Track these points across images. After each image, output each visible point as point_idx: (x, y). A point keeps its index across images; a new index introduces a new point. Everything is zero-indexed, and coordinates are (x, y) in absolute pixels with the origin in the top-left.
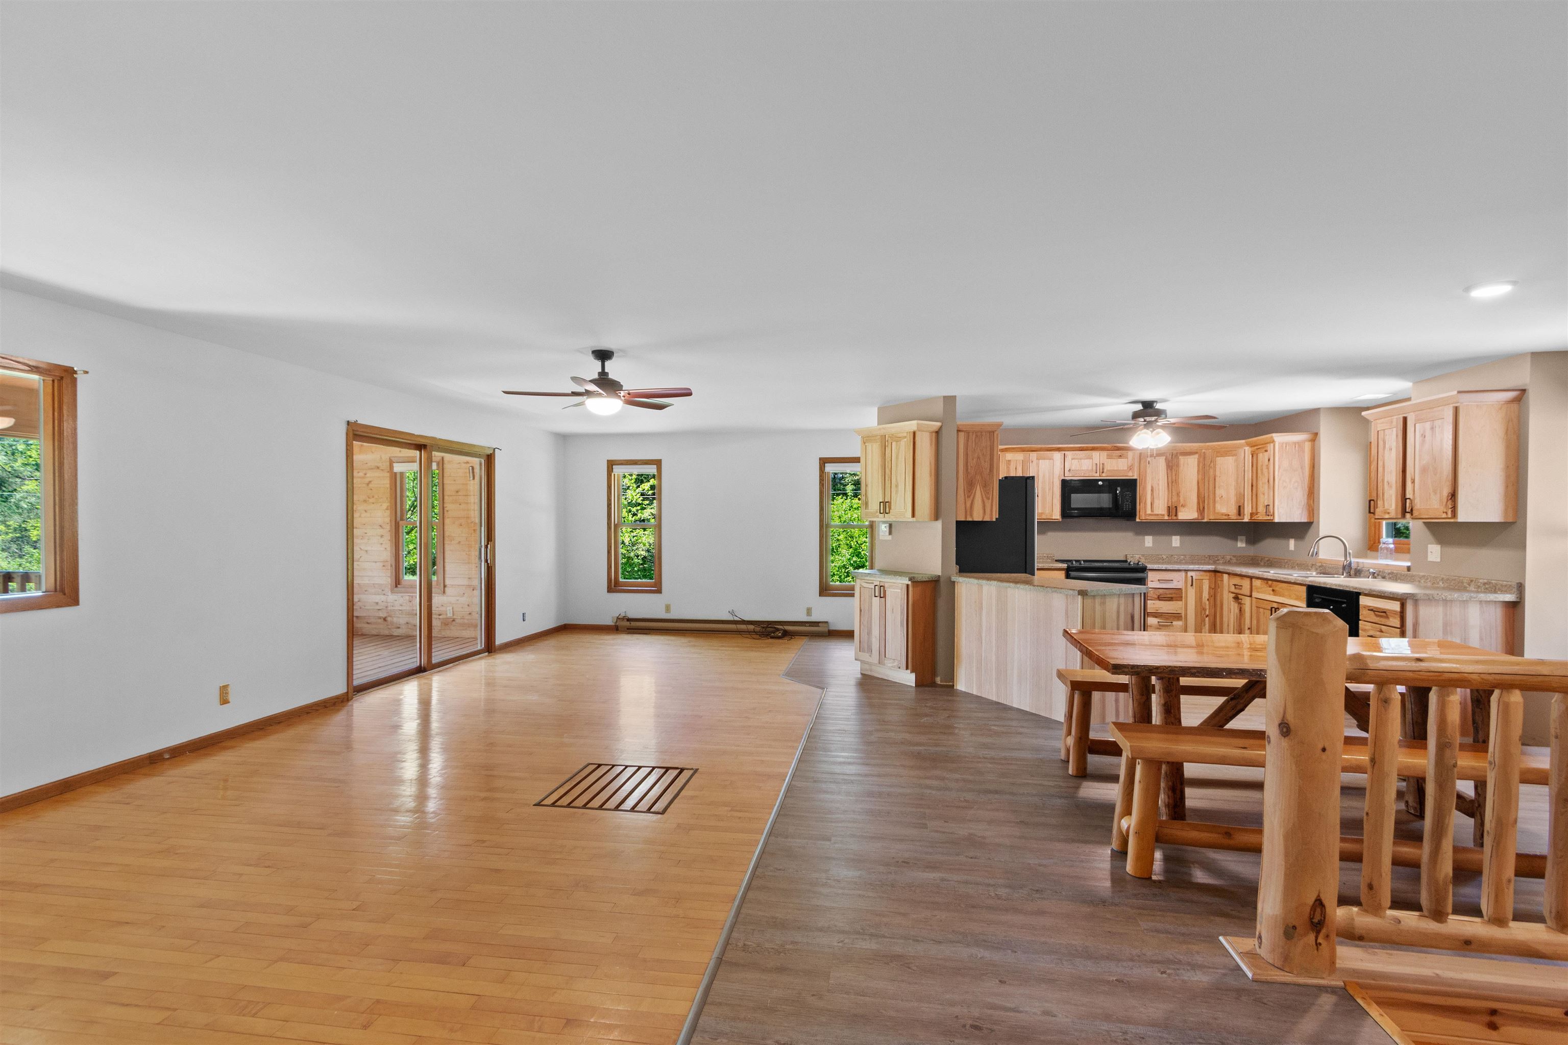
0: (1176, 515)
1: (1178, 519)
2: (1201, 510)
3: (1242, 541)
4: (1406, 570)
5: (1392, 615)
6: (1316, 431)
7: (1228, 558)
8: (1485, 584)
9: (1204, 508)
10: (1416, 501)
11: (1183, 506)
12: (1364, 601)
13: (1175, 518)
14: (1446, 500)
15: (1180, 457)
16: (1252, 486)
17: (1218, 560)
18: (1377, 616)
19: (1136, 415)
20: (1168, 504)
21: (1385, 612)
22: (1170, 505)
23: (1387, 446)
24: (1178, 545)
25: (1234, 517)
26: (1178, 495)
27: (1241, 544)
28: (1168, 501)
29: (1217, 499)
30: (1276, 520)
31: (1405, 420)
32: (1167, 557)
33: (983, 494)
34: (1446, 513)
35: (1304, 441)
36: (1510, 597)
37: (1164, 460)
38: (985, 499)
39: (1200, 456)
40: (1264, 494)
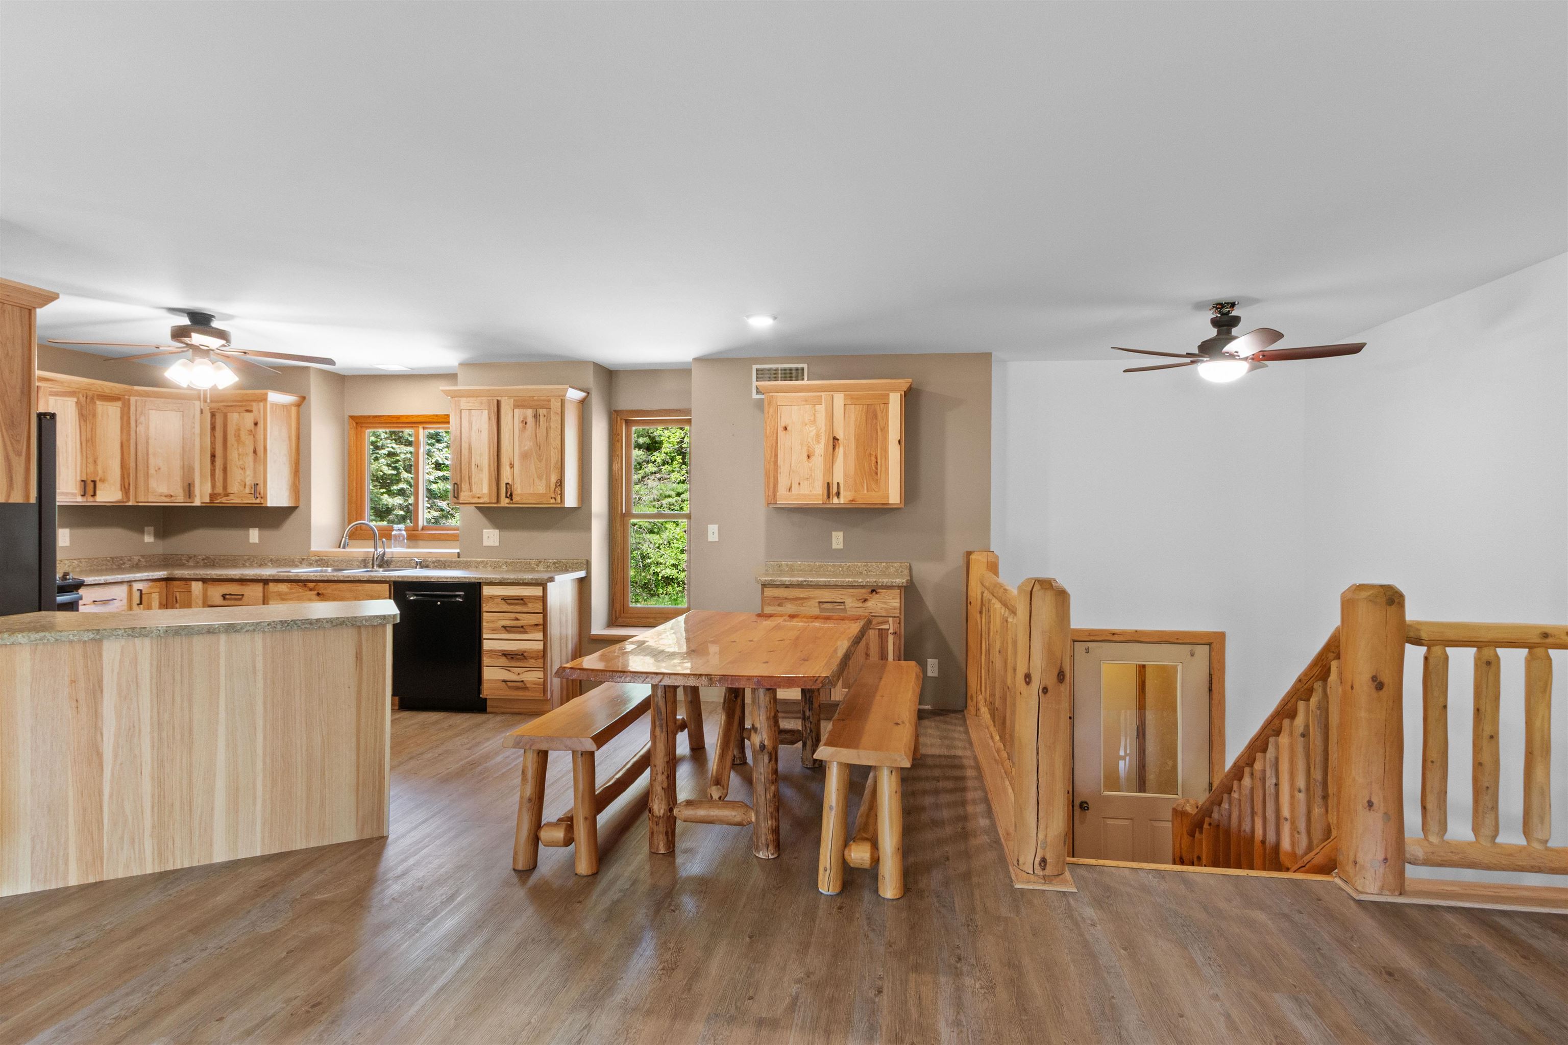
0: (94, 495)
1: (96, 502)
2: (126, 487)
3: (149, 534)
4: (457, 556)
5: (528, 600)
6: (305, 396)
7: (136, 558)
8: (554, 563)
9: (129, 484)
10: (515, 486)
11: (103, 480)
13: (91, 499)
14: (554, 487)
15: (98, 402)
17: (124, 563)
18: (509, 604)
20: (81, 476)
21: (522, 599)
22: (84, 479)
23: (474, 428)
25: (180, 500)
26: (95, 462)
27: (149, 539)
28: (81, 472)
29: (152, 471)
30: (269, 505)
31: (498, 402)
33: (8, 443)
34: (555, 498)
35: (287, 405)
36: (582, 574)
37: (74, 404)
38: (12, 455)
40: (243, 469)
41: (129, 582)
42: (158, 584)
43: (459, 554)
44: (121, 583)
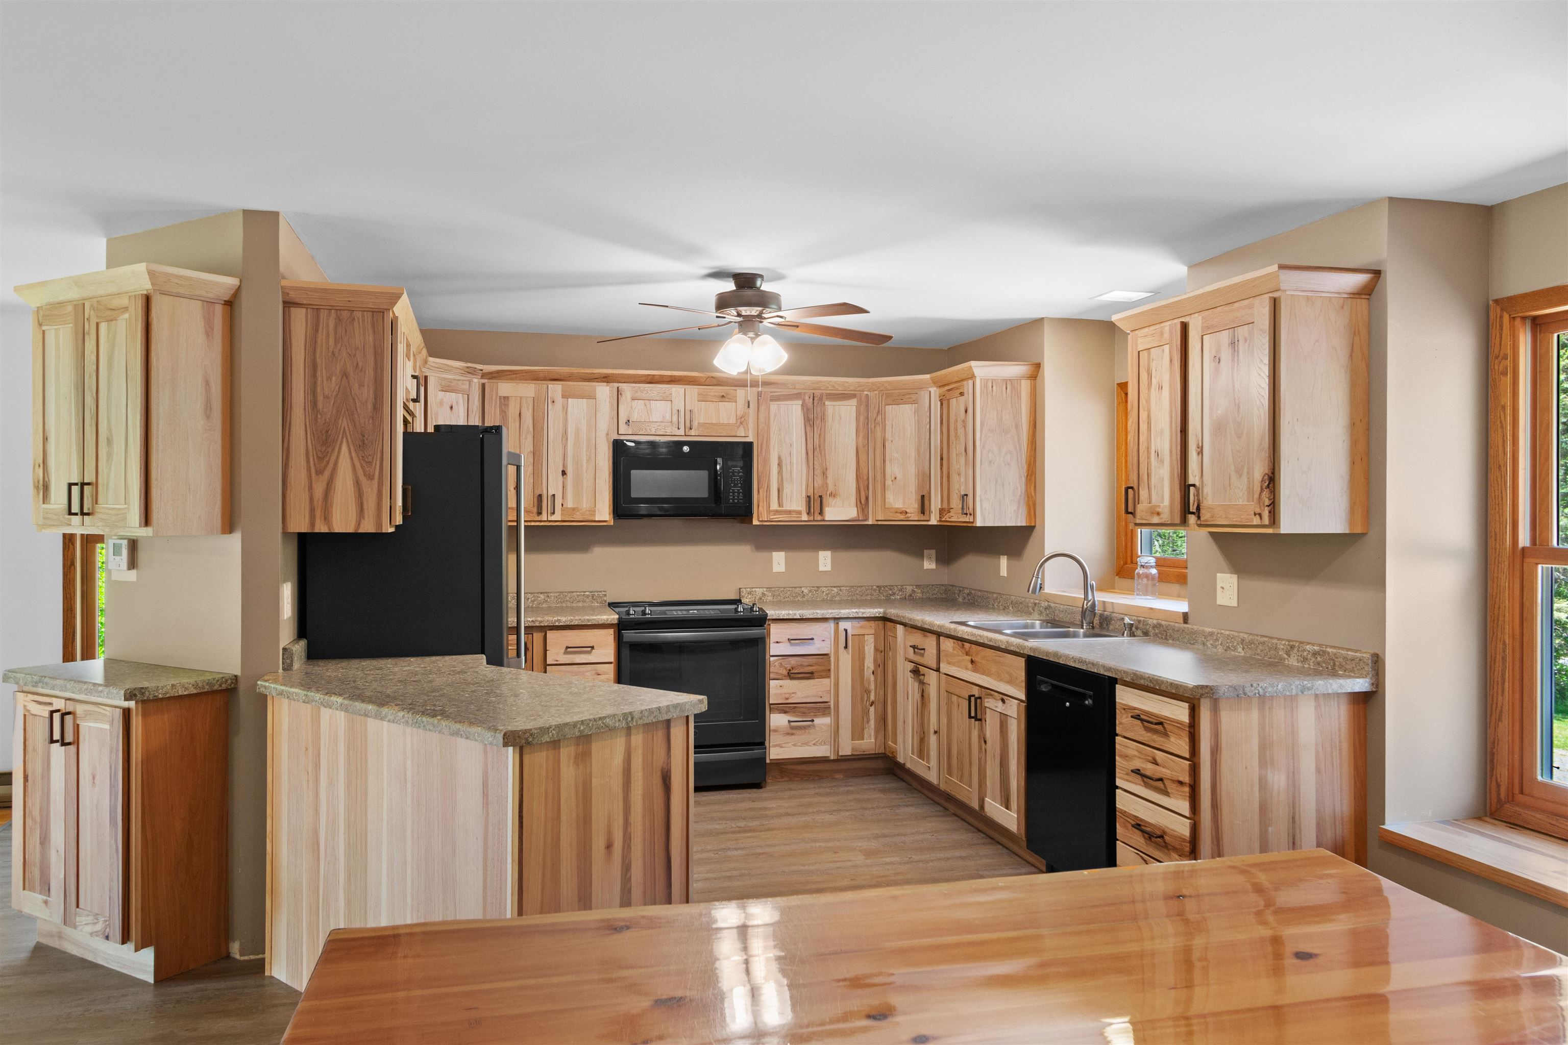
0: (821, 513)
1: (824, 520)
2: (863, 504)
3: (930, 558)
4: (1181, 621)
5: (1175, 730)
6: (1037, 362)
7: (909, 589)
9: (867, 499)
10: (1205, 491)
11: (833, 495)
12: (1125, 697)
13: (819, 518)
14: (1259, 489)
15: (827, 403)
16: (942, 459)
17: (894, 594)
18: (1147, 729)
19: (723, 302)
20: (807, 491)
21: (1161, 723)
22: (811, 493)
23: (1154, 381)
24: (829, 568)
25: (914, 517)
26: (824, 474)
27: (929, 565)
28: (807, 486)
29: (889, 482)
30: (979, 523)
31: (1185, 327)
32: (810, 591)
33: (358, 466)
34: (1260, 515)
35: (1020, 379)
36: (1361, 685)
37: (799, 407)
38: (362, 478)
39: (860, 403)
40: (959, 475)
41: (837, 620)
42: (872, 624)
43: (1185, 617)
44: (824, 620)
